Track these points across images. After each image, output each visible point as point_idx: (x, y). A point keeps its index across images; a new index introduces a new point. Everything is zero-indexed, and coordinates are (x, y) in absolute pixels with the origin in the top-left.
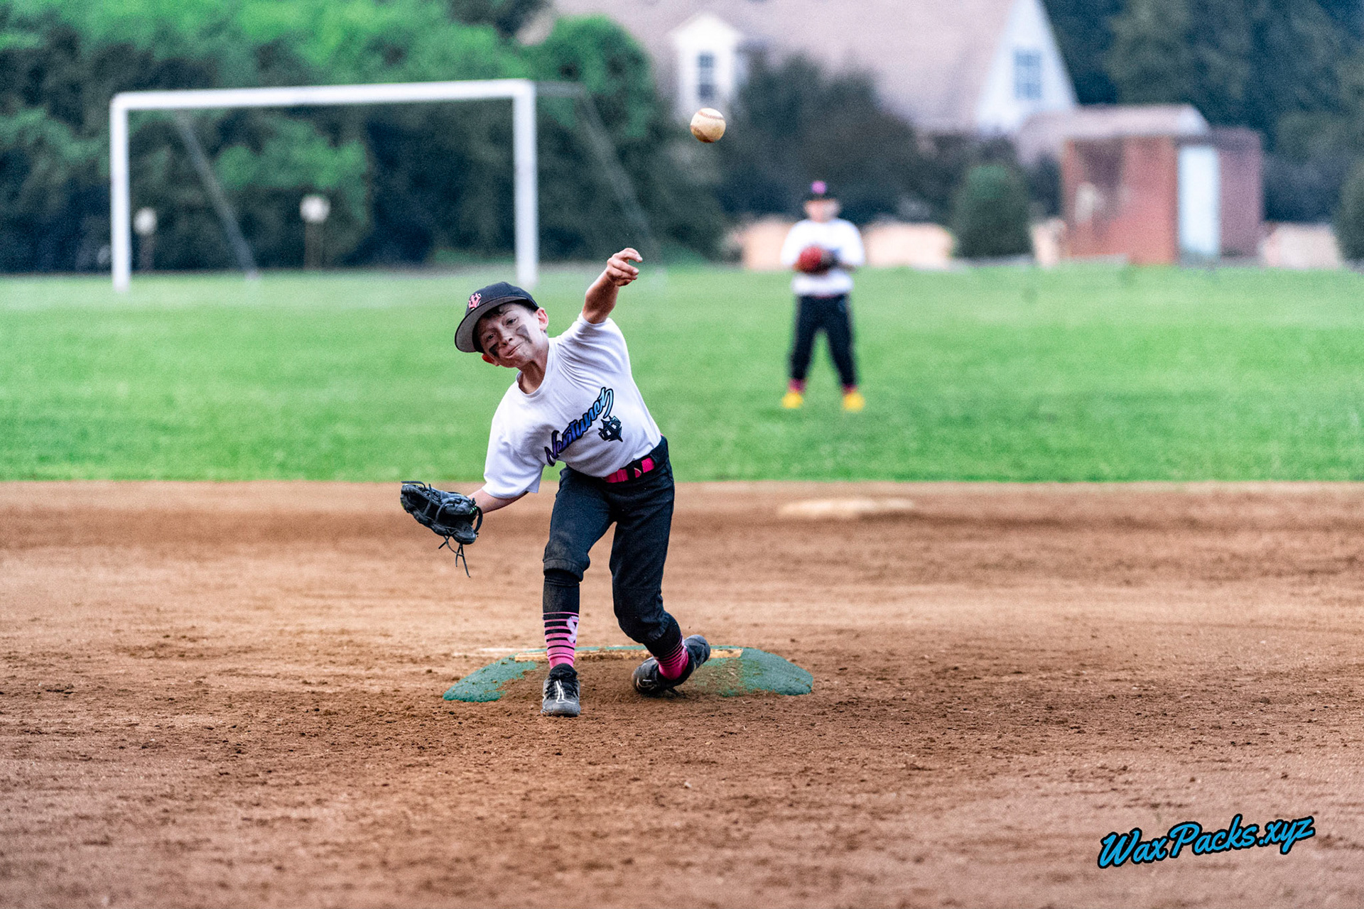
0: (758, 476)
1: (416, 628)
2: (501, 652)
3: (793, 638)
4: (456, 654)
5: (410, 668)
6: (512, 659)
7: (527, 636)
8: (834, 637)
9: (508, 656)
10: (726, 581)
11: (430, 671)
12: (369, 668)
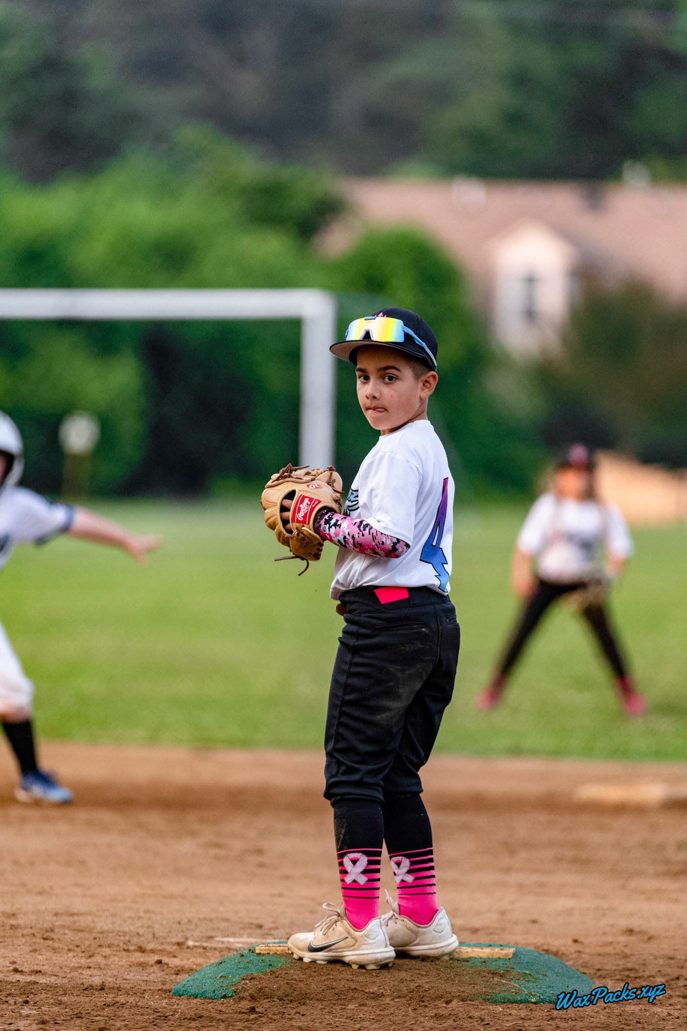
0: (556, 753)
1: (147, 912)
2: (242, 943)
3: (575, 938)
4: (190, 943)
5: (138, 957)
6: (252, 951)
7: (272, 925)
8: (623, 939)
9: (247, 947)
10: (508, 870)
11: (160, 962)
12: (90, 957)
